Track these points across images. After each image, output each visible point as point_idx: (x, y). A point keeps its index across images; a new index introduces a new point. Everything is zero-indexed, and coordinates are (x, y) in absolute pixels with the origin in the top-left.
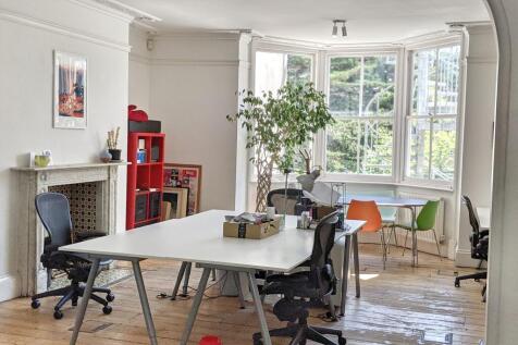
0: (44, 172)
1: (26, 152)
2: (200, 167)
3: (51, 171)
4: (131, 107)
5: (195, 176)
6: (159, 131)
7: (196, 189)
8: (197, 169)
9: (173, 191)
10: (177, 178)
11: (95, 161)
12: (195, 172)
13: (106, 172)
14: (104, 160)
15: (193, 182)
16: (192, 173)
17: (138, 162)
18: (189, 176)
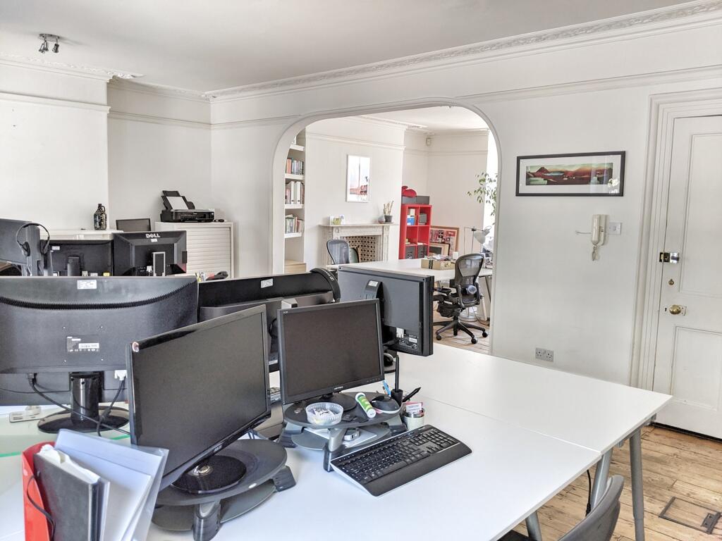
0: (337, 228)
1: (327, 216)
2: (458, 229)
3: (342, 227)
4: (404, 188)
5: (454, 235)
6: (428, 204)
7: (455, 245)
8: (456, 231)
9: (439, 246)
10: (442, 237)
11: (375, 222)
12: (454, 233)
13: (381, 230)
14: (381, 222)
15: (453, 240)
16: (452, 234)
17: (409, 224)
18: (450, 235)
